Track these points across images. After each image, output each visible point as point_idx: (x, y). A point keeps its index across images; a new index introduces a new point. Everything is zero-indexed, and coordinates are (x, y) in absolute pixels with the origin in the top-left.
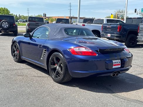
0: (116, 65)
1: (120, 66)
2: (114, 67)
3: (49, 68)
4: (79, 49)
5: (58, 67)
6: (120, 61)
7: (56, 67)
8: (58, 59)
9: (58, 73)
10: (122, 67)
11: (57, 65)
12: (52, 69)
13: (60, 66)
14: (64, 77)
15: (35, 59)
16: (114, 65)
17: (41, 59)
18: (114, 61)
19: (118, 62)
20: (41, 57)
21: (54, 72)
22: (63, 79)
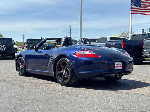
0: (118, 67)
1: (121, 68)
2: (116, 68)
3: (56, 74)
4: (83, 53)
5: (64, 72)
6: (121, 63)
7: (63, 72)
8: (64, 64)
9: (65, 78)
10: (123, 69)
11: (64, 69)
12: (59, 74)
13: (66, 70)
14: (71, 79)
15: (42, 69)
16: (116, 67)
17: (48, 67)
18: (116, 63)
19: (119, 64)
20: (47, 66)
21: (61, 77)
22: (70, 81)
